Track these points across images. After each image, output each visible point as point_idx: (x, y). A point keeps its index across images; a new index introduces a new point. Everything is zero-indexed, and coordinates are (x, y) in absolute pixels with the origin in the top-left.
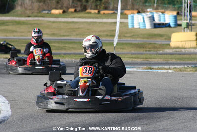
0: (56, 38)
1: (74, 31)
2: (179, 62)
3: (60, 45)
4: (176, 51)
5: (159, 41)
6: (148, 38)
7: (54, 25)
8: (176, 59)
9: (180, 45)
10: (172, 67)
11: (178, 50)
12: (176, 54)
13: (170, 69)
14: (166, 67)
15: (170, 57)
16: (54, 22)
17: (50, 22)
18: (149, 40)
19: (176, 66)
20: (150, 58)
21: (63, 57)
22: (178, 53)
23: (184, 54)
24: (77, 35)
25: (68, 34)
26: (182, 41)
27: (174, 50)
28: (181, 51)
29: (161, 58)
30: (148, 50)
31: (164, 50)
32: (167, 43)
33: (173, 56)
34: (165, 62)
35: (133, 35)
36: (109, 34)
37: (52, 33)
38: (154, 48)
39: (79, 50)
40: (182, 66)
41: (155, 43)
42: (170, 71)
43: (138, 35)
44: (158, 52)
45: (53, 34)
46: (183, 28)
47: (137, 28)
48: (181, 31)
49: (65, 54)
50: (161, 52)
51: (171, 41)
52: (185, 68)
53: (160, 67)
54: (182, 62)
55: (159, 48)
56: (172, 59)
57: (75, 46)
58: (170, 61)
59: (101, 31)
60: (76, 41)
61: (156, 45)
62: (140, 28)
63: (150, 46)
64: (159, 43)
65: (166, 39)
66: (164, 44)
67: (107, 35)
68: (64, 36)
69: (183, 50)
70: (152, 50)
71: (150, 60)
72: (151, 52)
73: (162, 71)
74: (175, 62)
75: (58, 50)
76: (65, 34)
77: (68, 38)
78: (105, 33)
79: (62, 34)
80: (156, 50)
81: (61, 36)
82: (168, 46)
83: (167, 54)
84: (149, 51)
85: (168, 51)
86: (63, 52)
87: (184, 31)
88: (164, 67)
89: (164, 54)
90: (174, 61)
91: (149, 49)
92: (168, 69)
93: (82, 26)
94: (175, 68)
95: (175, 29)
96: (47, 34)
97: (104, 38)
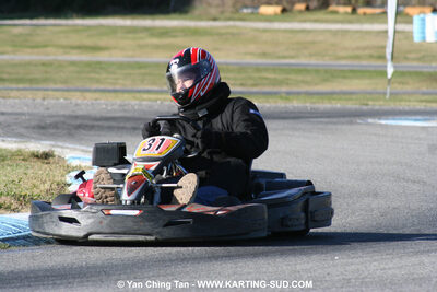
1: (305, 48)
3: (277, 76)
7: (265, 36)
16: (265, 31)
17: (257, 30)
24: (311, 55)
25: (292, 53)
35: (424, 56)
36: (375, 53)
39: (316, 84)
43: (433, 56)
45: (264, 55)
47: (431, 43)
49: (288, 93)
57: (309, 78)
59: (358, 48)
60: (309, 68)
67: (371, 56)
68: (284, 57)
75: (274, 85)
78: (367, 52)
79: (280, 54)
81: (279, 57)
86: (284, 89)
93: (321, 38)
96: (251, 54)
97: (364, 63)
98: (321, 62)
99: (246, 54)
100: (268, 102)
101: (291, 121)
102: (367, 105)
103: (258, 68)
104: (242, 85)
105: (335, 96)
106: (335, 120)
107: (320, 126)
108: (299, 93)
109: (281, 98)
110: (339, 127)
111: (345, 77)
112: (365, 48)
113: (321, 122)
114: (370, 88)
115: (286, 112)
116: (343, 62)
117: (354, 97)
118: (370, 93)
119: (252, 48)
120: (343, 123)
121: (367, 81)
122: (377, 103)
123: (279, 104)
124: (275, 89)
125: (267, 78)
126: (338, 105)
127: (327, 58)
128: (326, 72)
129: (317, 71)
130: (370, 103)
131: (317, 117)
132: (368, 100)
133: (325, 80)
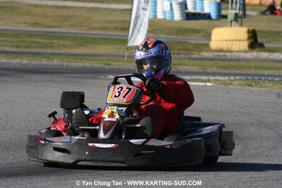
0: (39, 29)
1: (67, 20)
2: (222, 71)
3: (45, 41)
4: (218, 56)
5: (194, 39)
6: (177, 34)
7: (37, 10)
8: (217, 67)
9: (225, 46)
10: (212, 78)
11: (220, 54)
12: (218, 60)
13: (209, 81)
14: (204, 78)
15: (209, 63)
17: (30, 5)
18: (179, 38)
19: (218, 78)
20: (179, 65)
21: (50, 58)
22: (220, 58)
23: (231, 60)
24: (71, 26)
25: (56, 24)
26: (227, 41)
27: (215, 54)
28: (225, 56)
29: (195, 65)
30: (176, 52)
31: (200, 53)
32: (205, 42)
33: (213, 63)
34: (201, 71)
35: (155, 30)
36: (119, 26)
37: (33, 22)
38: (186, 49)
39: (73, 48)
40: (227, 78)
41: (187, 43)
42: (209, 84)
43: (162, 30)
44: (192, 56)
45: (35, 24)
46: (230, 21)
47: (160, 20)
48: (227, 26)
49: (51, 54)
50: (196, 56)
51: (210, 40)
52: (231, 80)
53: (194, 77)
54: (226, 71)
55: (193, 50)
56: (211, 66)
57: (68, 43)
58: (209, 70)
59: (106, 22)
60: (69, 35)
61: (188, 46)
62: (165, 19)
63: (180, 47)
64: (194, 42)
65: (203, 36)
66: (200, 45)
67: (116, 28)
68: (51, 27)
69: (228, 54)
70: (183, 52)
71: (179, 67)
72: (182, 56)
73: (197, 84)
74: (217, 71)
75: (42, 47)
76: (52, 24)
77: (57, 30)
78: (113, 25)
79: (48, 24)
80: (188, 52)
82: (207, 48)
83: (204, 59)
84: (178, 54)
85: (205, 54)
86: (50, 51)
87: (231, 25)
88: (200, 77)
89: (201, 59)
90: (215, 70)
91: (178, 50)
92: (205, 81)
93: (78, 13)
94: (216, 80)
95: (217, 22)
96: (25, 23)
97: (111, 33)
98: (78, 31)
99: (21, 23)
100: (34, 60)
101: (49, 75)
102: (109, 65)
103: (30, 34)
104: (17, 47)
105: (86, 57)
106: (83, 75)
107: (72, 80)
108: (59, 54)
109: (45, 57)
110: (85, 80)
111: (95, 43)
112: (111, 22)
113: (73, 77)
114: (114, 52)
115: (47, 68)
116: (94, 32)
117: (101, 58)
118: (113, 56)
119: (26, 18)
120: (89, 78)
121: (112, 47)
122: (117, 64)
123: (43, 62)
124: (43, 51)
125: (36, 42)
126: (88, 64)
127: (83, 28)
128: (82, 38)
129: (75, 38)
130: (112, 63)
131: (70, 73)
132: (111, 61)
133: (80, 45)
